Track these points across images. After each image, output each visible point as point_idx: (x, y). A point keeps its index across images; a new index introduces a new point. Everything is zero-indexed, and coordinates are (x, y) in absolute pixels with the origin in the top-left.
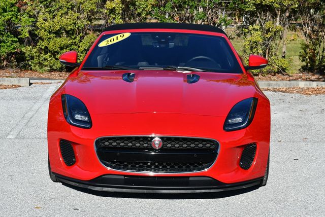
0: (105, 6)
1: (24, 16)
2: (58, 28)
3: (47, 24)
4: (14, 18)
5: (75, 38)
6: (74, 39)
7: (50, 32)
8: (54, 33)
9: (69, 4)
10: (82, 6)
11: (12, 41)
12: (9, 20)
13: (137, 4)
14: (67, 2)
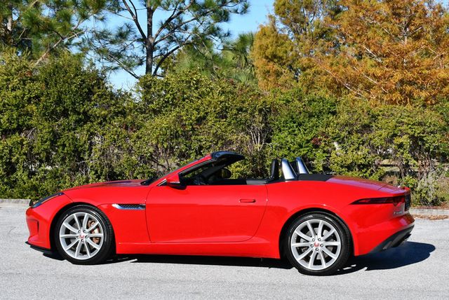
0: (393, 141)
1: (319, 151)
2: (349, 162)
3: (340, 159)
4: (309, 153)
5: (366, 172)
7: (342, 167)
8: (346, 167)
9: (360, 140)
10: (372, 142)
12: (304, 155)
13: (425, 139)
14: (359, 138)
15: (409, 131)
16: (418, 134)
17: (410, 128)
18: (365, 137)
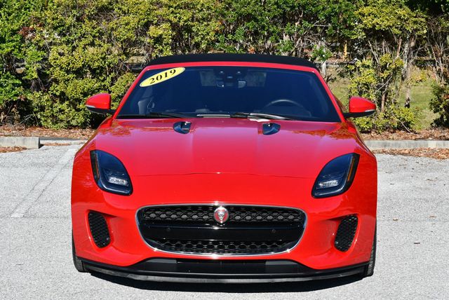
0: (148, 33)
1: (31, 48)
2: (80, 65)
3: (64, 59)
4: (16, 51)
5: (104, 79)
6: (103, 81)
7: (68, 72)
8: (74, 72)
9: (95, 31)
10: (115, 33)
11: (13, 84)
12: (9, 54)
13: (194, 29)
14: (94, 28)
15: (171, 17)
16: (185, 21)
17: (172, 12)
18: (104, 25)
